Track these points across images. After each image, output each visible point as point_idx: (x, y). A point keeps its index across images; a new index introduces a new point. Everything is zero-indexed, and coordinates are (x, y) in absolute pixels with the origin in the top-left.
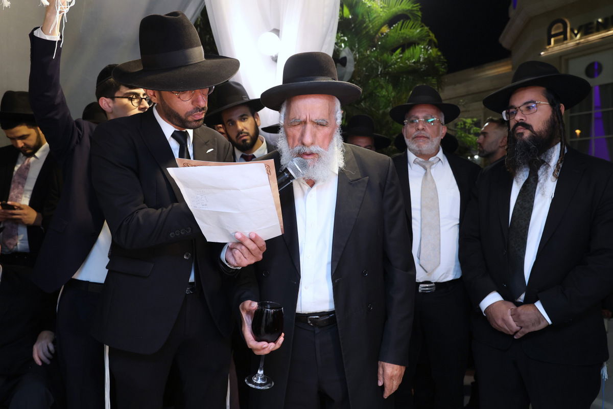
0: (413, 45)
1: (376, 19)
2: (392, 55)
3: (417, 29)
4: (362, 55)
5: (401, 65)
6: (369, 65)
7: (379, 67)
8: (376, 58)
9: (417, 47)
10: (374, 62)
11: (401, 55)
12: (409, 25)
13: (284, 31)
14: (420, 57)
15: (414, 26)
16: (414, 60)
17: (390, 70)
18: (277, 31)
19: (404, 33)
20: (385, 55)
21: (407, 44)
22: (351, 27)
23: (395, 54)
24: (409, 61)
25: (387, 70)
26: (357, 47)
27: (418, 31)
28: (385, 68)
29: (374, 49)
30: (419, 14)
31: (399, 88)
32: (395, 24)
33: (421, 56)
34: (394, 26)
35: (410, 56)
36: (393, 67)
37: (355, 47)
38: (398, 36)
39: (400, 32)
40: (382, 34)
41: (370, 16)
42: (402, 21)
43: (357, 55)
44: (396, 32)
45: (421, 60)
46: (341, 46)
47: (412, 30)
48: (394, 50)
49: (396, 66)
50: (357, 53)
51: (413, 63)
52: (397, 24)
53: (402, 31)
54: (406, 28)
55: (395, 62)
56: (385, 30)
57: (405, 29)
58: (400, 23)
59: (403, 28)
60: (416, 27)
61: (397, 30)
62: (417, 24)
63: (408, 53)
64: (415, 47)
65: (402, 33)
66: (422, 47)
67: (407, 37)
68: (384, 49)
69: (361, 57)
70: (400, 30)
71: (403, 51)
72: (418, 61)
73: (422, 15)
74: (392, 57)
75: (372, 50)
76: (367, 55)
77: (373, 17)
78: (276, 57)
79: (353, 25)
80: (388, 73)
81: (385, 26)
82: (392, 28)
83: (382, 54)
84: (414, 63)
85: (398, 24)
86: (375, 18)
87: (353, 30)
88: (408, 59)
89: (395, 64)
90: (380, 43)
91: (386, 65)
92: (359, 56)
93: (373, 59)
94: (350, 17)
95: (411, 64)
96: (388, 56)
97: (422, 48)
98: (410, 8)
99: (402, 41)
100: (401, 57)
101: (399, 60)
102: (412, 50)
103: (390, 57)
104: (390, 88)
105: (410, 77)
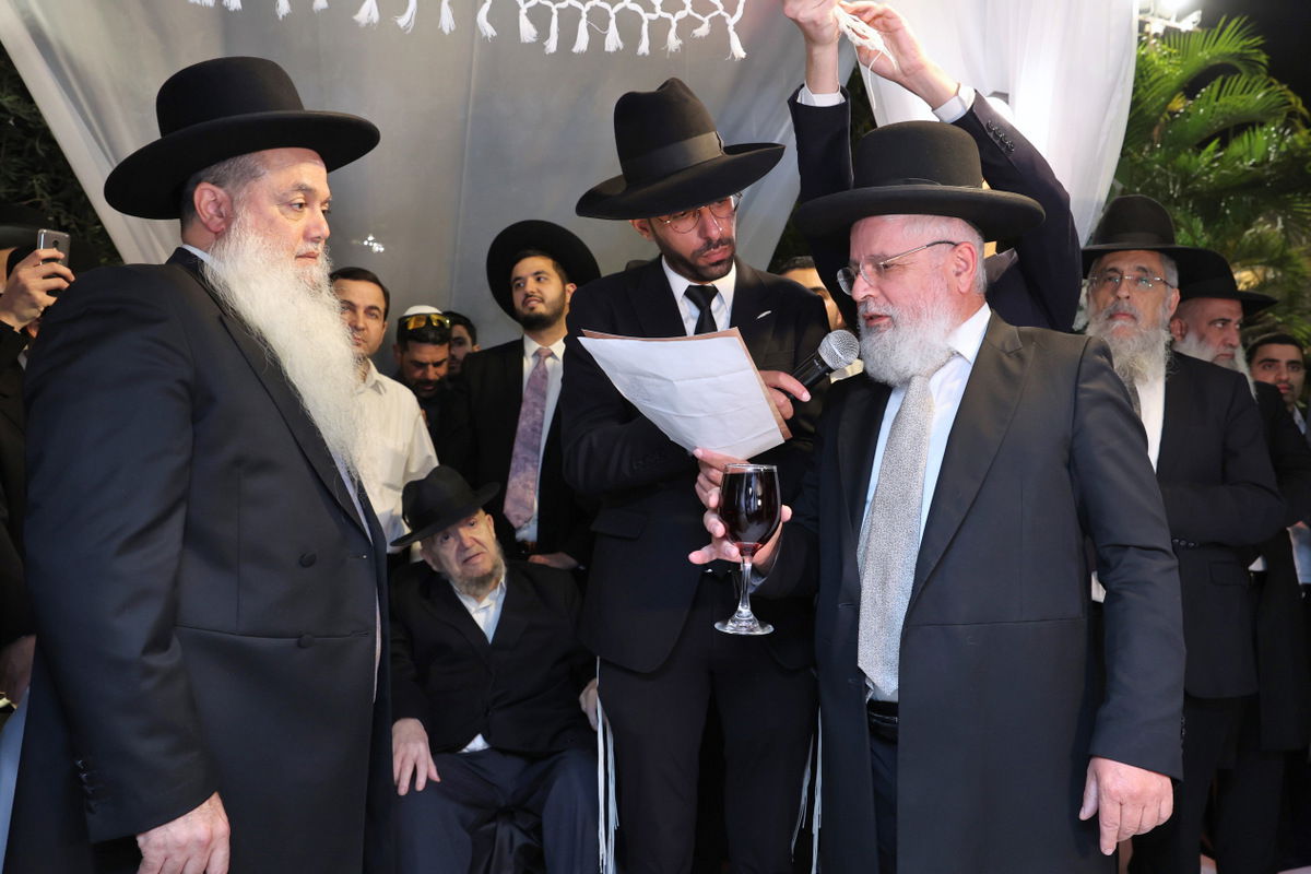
0: (1250, 128)
1: (1159, 83)
2: (1200, 154)
3: (1257, 93)
4: (1130, 161)
5: (1224, 171)
6: (1148, 180)
7: (1171, 183)
8: (1164, 164)
9: (1258, 132)
10: (1160, 174)
11: (1221, 154)
12: (1238, 85)
14: (1268, 153)
15: (1249, 87)
16: (1254, 160)
17: (1198, 185)
19: (1226, 105)
20: (1183, 158)
21: (1232, 130)
23: (1205, 153)
24: (1242, 163)
25: (1191, 187)
27: (1260, 96)
28: (1184, 185)
29: (1159, 145)
30: (1263, 59)
31: (1218, 226)
32: (1205, 87)
33: (1270, 149)
34: (1203, 90)
35: (1242, 152)
36: (1203, 178)
38: (1213, 112)
39: (1216, 104)
40: (1174, 112)
41: (1144, 79)
42: (1220, 78)
44: (1208, 104)
45: (1271, 159)
47: (1243, 97)
48: (1203, 144)
49: (1210, 177)
51: (1252, 166)
52: (1209, 87)
53: (1222, 101)
54: (1231, 94)
55: (1207, 169)
56: (1178, 104)
57: (1228, 96)
58: (1217, 84)
59: (1223, 93)
60: (1256, 88)
61: (1209, 98)
62: (1256, 82)
63: (1237, 148)
64: (1254, 131)
65: (1221, 105)
66: (1273, 129)
67: (1234, 113)
68: (1179, 143)
70: (1217, 100)
71: (1224, 144)
72: (1265, 160)
73: (1269, 61)
74: (1199, 160)
77: (1152, 79)
80: (1193, 194)
81: (1179, 95)
82: (1198, 96)
83: (1176, 156)
84: (1254, 165)
85: (1212, 86)
86: (1156, 80)
88: (1241, 159)
90: (1170, 132)
91: (1186, 177)
93: (1157, 166)
95: (1247, 169)
96: (1190, 158)
97: (1270, 133)
98: (1238, 49)
99: (1221, 123)
100: (1222, 157)
101: (1216, 165)
102: (1246, 138)
103: (1193, 159)
104: (1198, 224)
105: (1245, 199)
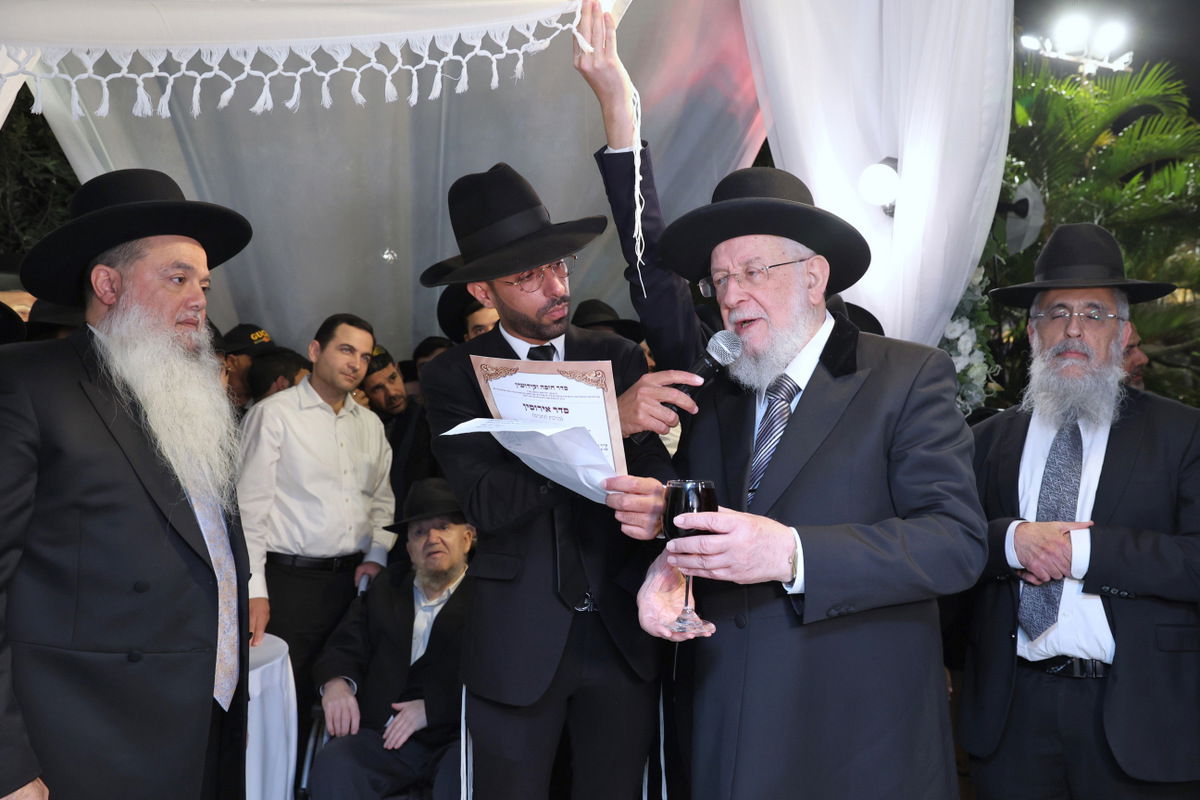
0: (1171, 163)
1: (1085, 121)
2: (1123, 187)
3: (1175, 134)
4: (1057, 193)
5: (1144, 204)
6: (1074, 211)
7: (1096, 214)
8: (1088, 197)
9: (1178, 167)
10: (1085, 205)
11: (1143, 187)
12: (1158, 126)
13: (907, 161)
14: (1187, 187)
15: (1169, 127)
16: (1173, 193)
17: (1120, 215)
18: (893, 162)
19: (1147, 144)
20: (1108, 190)
21: (1154, 165)
22: (1032, 144)
23: (1127, 186)
24: (1162, 196)
25: (1112, 217)
26: (1045, 178)
27: (1178, 136)
28: (1107, 214)
29: (1083, 179)
30: (1185, 101)
31: (1139, 253)
32: (1127, 126)
33: (1188, 183)
34: (1125, 129)
35: (1162, 186)
36: (1126, 209)
37: (1042, 179)
38: (1135, 149)
39: (1138, 142)
40: (1099, 148)
41: (1072, 116)
42: (1142, 118)
43: (1047, 195)
44: (1130, 143)
45: (1190, 192)
46: (1013, 181)
47: (1164, 137)
48: (1127, 178)
49: (1132, 207)
50: (1047, 190)
51: (1170, 199)
52: (1131, 126)
53: (1144, 139)
54: (1152, 133)
55: (1129, 201)
56: (1105, 140)
57: (1149, 135)
58: (1139, 123)
59: (1144, 132)
60: (1175, 127)
61: (1131, 137)
62: (1176, 121)
63: (1157, 181)
64: (1174, 166)
65: (1142, 144)
66: (1191, 165)
67: (1155, 151)
68: (1103, 176)
69: (1055, 197)
70: (1139, 138)
71: (1147, 178)
72: (1184, 194)
73: (1190, 102)
74: (1123, 193)
75: (1079, 182)
76: (1067, 193)
77: (1078, 118)
78: (893, 207)
79: (1036, 139)
80: (1115, 224)
81: (1106, 132)
82: (1121, 134)
83: (1100, 189)
84: (1174, 198)
85: (1134, 126)
86: (1083, 119)
87: (1038, 148)
88: (1161, 192)
89: (1128, 205)
90: (1094, 168)
91: (1109, 208)
92: (1050, 196)
93: (1082, 199)
94: (1030, 124)
95: (1166, 202)
96: (1114, 191)
97: (1190, 168)
98: (1159, 92)
99: (1142, 160)
100: (1143, 189)
101: (1138, 197)
102: (1166, 172)
103: (1118, 192)
105: (1164, 229)
